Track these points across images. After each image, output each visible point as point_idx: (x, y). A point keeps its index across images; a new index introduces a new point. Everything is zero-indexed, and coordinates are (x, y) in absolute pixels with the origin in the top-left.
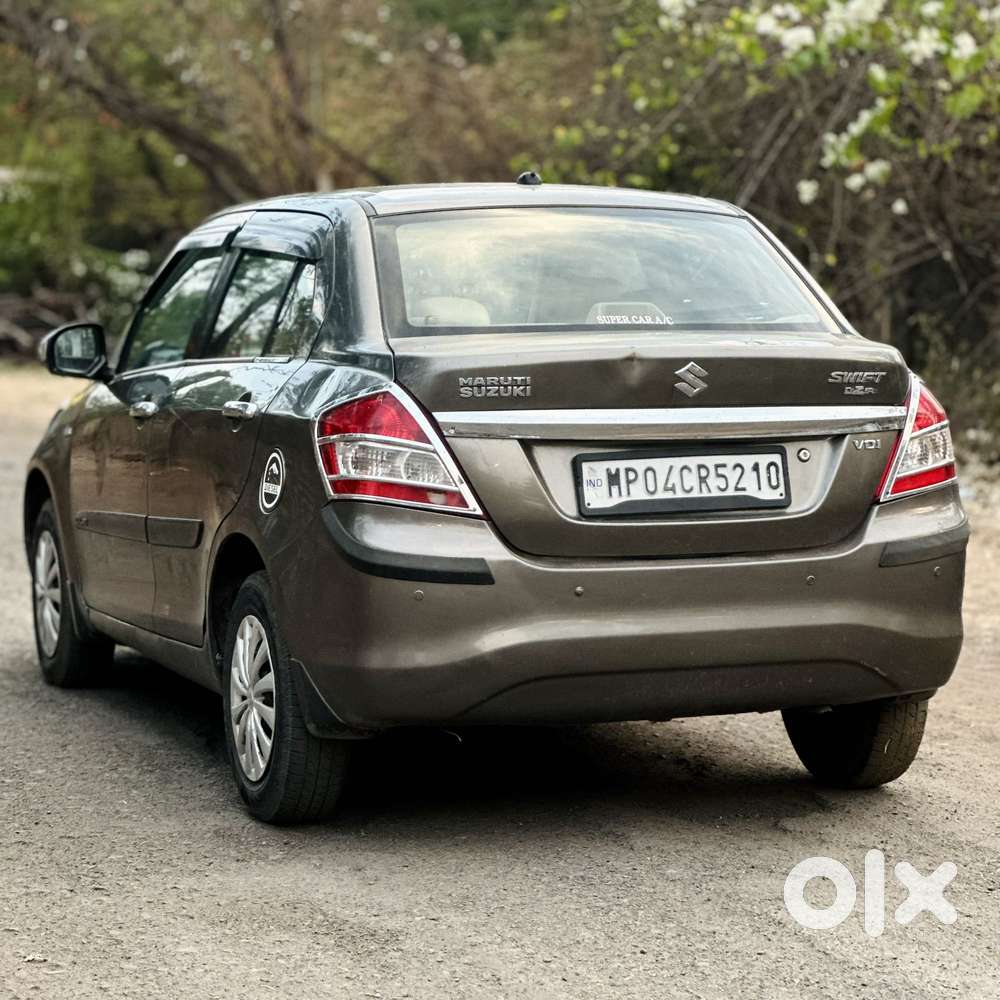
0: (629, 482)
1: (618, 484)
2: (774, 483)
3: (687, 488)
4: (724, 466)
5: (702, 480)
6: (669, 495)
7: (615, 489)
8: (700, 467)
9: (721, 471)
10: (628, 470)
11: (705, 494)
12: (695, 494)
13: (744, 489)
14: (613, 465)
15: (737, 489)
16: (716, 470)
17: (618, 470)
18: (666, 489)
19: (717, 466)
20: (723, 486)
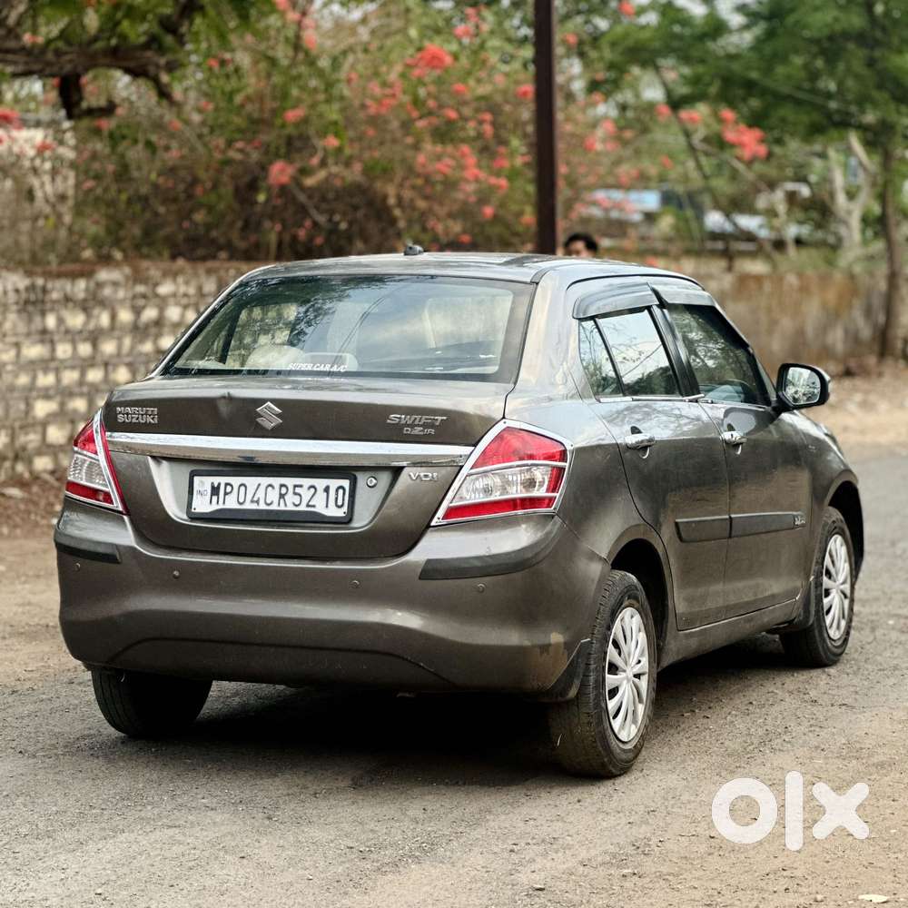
0: (226, 494)
1: (218, 494)
2: (340, 503)
3: (268, 502)
4: (301, 486)
5: (282, 496)
6: (254, 506)
7: (215, 498)
8: (282, 486)
9: (298, 490)
10: (227, 484)
11: (282, 508)
12: (274, 507)
13: (314, 506)
14: (216, 480)
15: (308, 506)
16: (294, 489)
17: (219, 484)
18: (252, 501)
19: (295, 486)
20: (297, 503)
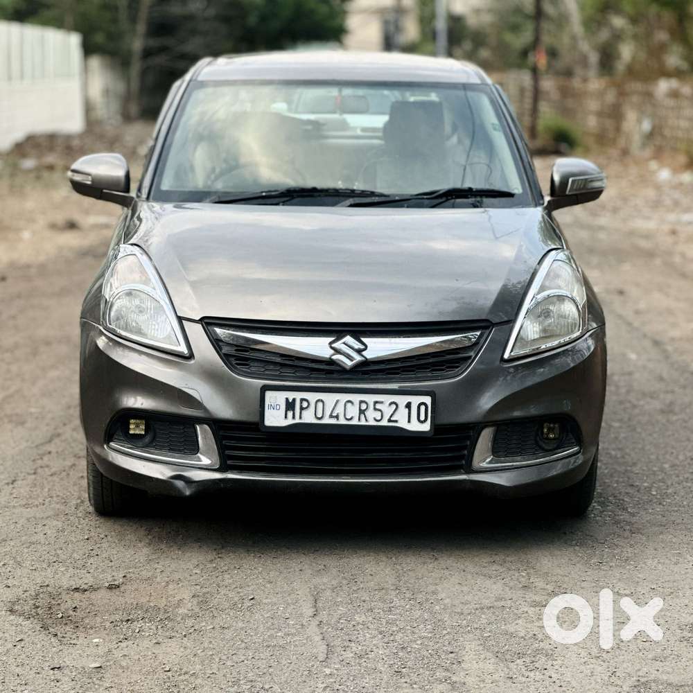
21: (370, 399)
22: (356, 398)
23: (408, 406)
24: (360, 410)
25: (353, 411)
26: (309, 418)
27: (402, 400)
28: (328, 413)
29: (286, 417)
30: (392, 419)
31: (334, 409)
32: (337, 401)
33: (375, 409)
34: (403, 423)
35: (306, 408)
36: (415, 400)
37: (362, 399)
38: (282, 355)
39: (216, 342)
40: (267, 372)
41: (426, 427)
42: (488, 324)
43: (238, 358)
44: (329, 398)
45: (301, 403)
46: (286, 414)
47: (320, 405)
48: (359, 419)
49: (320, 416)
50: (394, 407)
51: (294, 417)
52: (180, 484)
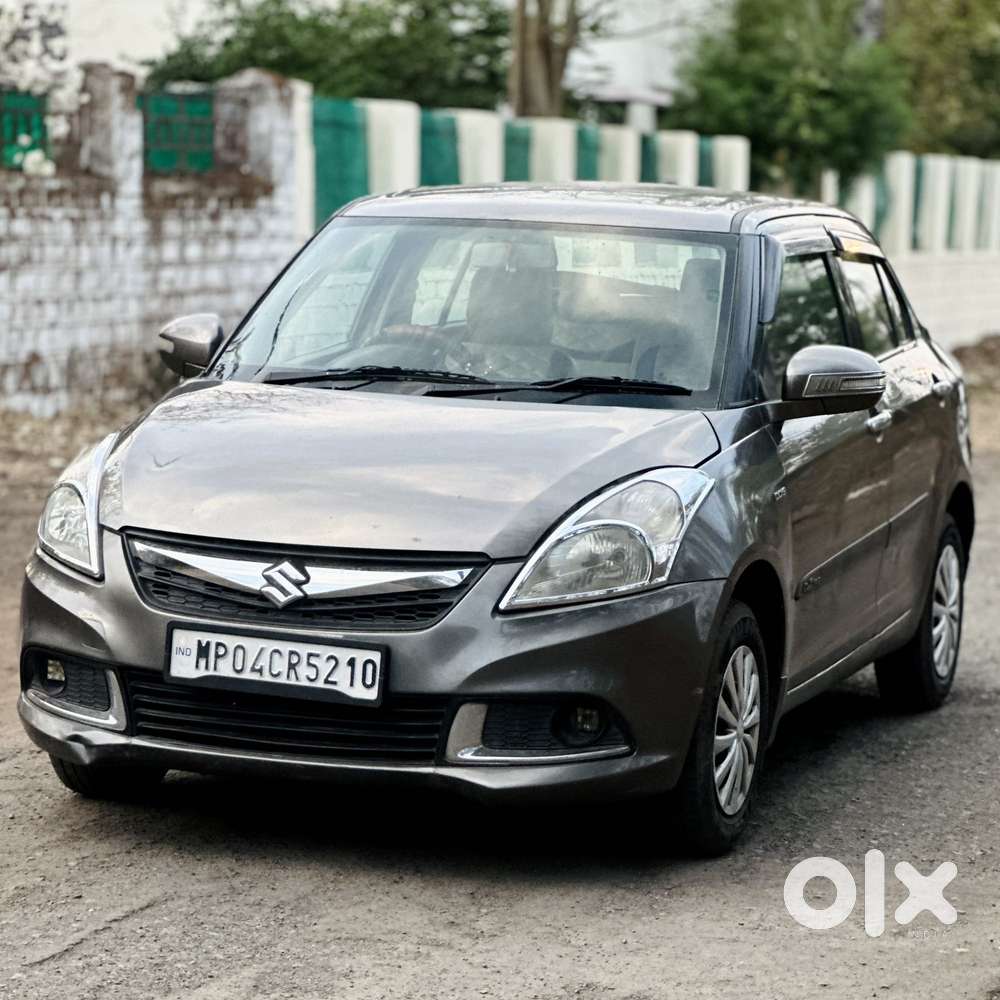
21: (303, 649)
22: (286, 647)
23: (352, 663)
24: (290, 663)
25: (281, 665)
26: (225, 670)
27: (344, 655)
28: (249, 665)
29: (197, 666)
30: (330, 679)
31: (257, 659)
32: (262, 650)
33: (309, 664)
34: (343, 687)
35: (222, 656)
36: (361, 656)
37: (293, 649)
38: (207, 584)
39: (134, 562)
40: (187, 605)
41: (372, 694)
42: (485, 560)
43: (157, 585)
44: (253, 645)
45: (217, 648)
46: (197, 662)
47: (240, 652)
48: (288, 676)
49: (239, 668)
50: (333, 662)
51: (207, 667)
52: (79, 747)
